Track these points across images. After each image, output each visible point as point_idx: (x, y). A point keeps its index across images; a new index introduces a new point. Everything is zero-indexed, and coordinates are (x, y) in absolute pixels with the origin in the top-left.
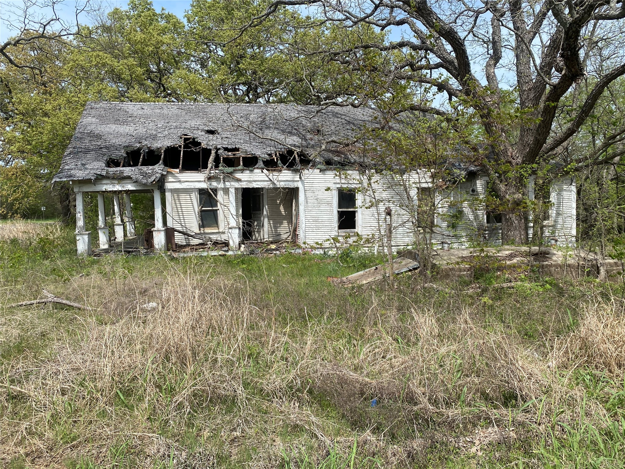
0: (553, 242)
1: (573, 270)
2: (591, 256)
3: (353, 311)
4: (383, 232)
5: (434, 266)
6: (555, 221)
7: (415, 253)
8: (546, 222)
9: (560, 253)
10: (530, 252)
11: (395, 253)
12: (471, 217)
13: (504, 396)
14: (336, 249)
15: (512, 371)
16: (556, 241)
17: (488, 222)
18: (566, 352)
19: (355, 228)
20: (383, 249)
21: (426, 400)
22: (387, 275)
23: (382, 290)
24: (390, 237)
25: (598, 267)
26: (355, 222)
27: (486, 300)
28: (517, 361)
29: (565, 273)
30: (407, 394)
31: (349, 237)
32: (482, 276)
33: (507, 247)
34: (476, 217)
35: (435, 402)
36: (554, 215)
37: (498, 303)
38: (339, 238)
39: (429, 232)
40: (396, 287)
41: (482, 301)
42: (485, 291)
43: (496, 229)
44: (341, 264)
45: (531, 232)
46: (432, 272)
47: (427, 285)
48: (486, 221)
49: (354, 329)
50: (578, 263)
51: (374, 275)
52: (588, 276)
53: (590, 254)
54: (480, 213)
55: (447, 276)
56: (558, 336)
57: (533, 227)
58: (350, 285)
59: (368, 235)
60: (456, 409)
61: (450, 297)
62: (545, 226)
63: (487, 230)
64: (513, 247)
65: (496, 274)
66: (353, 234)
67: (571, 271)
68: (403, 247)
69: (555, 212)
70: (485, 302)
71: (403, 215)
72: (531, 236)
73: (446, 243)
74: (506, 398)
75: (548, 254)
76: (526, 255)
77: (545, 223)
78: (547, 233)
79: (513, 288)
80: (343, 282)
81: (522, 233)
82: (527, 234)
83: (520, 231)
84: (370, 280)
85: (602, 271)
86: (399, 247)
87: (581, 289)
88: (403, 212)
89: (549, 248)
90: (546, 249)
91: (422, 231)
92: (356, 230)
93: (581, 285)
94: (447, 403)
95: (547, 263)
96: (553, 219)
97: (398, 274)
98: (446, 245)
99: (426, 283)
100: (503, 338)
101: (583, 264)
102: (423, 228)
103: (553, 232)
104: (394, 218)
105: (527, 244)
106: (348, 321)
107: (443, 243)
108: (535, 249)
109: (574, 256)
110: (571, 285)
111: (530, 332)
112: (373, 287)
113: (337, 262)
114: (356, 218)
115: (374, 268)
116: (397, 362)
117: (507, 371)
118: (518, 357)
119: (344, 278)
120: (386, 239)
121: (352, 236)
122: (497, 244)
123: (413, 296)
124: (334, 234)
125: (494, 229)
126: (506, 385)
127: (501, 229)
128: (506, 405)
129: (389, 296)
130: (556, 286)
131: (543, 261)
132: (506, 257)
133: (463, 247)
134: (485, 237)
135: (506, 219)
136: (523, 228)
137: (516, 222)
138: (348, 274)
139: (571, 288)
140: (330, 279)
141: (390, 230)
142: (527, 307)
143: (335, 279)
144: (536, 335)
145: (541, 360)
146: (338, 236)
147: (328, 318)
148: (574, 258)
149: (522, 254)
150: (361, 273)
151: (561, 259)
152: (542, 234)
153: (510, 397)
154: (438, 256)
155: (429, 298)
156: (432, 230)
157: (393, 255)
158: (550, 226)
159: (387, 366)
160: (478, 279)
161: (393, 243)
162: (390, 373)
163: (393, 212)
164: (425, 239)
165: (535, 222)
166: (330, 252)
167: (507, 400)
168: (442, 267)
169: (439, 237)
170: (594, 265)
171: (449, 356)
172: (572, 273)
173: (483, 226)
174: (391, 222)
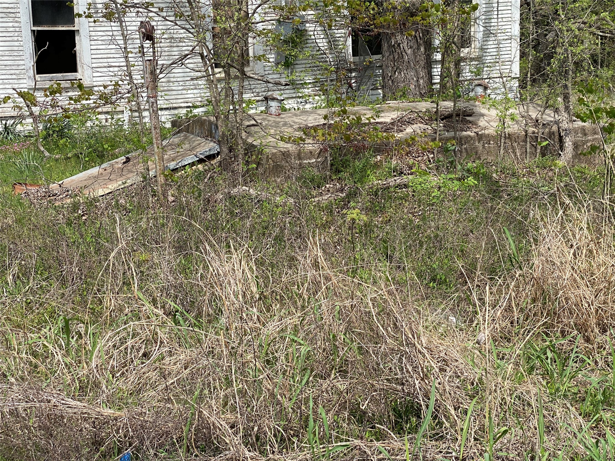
0: (480, 90)
1: (515, 144)
2: (549, 116)
3: (76, 259)
4: (138, 79)
5: (250, 149)
6: (482, 49)
7: (210, 123)
8: (466, 50)
9: (493, 112)
10: (436, 112)
11: (168, 125)
12: (323, 43)
13: (394, 410)
14: (31, 120)
15: (409, 358)
16: (486, 88)
17: (355, 53)
18: (509, 309)
19: (75, 70)
20: (141, 117)
21: (237, 440)
22: (152, 173)
23: (141, 208)
24: (155, 87)
25: (561, 138)
26: (74, 56)
27: (354, 216)
28: (419, 338)
29: (502, 151)
30: (197, 430)
31: (59, 91)
32: (345, 165)
33: (392, 103)
34: (332, 42)
35: (257, 439)
36: (480, 36)
37: (378, 220)
38: (38, 94)
39: (236, 77)
40: (171, 199)
41: (348, 218)
42: (352, 195)
43: (370, 66)
44: (47, 154)
45: (437, 70)
46: (247, 163)
47: (236, 190)
48: (350, 50)
49: (78, 298)
50: (526, 131)
51: (121, 175)
52: (543, 155)
53: (547, 111)
54: (339, 33)
55: (277, 169)
56: (491, 279)
57: (442, 62)
58: (69, 201)
59: (105, 87)
60: (301, 449)
61: (283, 213)
62: (464, 59)
63: (354, 70)
64: (405, 104)
65: (373, 160)
66: (67, 84)
67: (513, 147)
68: (184, 111)
69: (482, 29)
70: (353, 219)
71: (181, 40)
72: (437, 80)
73: (274, 99)
74: (399, 415)
75: (470, 115)
76: (431, 119)
77: (464, 52)
78: (467, 74)
79: (406, 186)
80: (49, 194)
81: (422, 74)
82: (431, 77)
83: (416, 71)
84: (112, 186)
85: (568, 143)
86: (176, 112)
87: (532, 180)
88: (182, 33)
89: (472, 102)
90: (466, 104)
91: (223, 75)
92: (78, 75)
93: (531, 173)
94: (283, 440)
95: (469, 133)
96: (478, 45)
97: (175, 170)
98: (273, 104)
99: (234, 186)
100: (390, 293)
101: (534, 133)
102: (223, 67)
103: (478, 72)
104: (163, 45)
105: (431, 96)
106: (63, 282)
107: (266, 99)
108: (447, 105)
109: (518, 118)
110: (513, 175)
111: (440, 275)
112: (122, 201)
113: (38, 151)
114: (77, 48)
115: (123, 159)
116: (175, 364)
117: (400, 360)
118: (421, 328)
119: (54, 187)
120: (144, 95)
121: (67, 90)
122: (374, 98)
123: (209, 215)
124: (26, 84)
125: (367, 68)
126: (399, 388)
127: (381, 67)
128: (398, 429)
129: (156, 219)
130: (487, 178)
131: (462, 130)
132: (392, 124)
133: (308, 106)
134: (350, 86)
135: (390, 46)
136: (422, 63)
137: (409, 51)
138: (63, 175)
139: (514, 181)
140: (20, 190)
141: (153, 73)
142: (433, 224)
143: (33, 189)
144: (452, 278)
145: (461, 330)
146: (35, 89)
147: (16, 278)
148: (517, 122)
149: (421, 117)
150: (94, 171)
151: (495, 124)
152: (458, 75)
153: (406, 411)
154: (256, 129)
155: (242, 219)
156: (243, 73)
157: (163, 129)
158: (472, 59)
159: (154, 375)
160: (338, 171)
161: (161, 103)
162: (160, 388)
163: (157, 34)
164: (229, 90)
165: (446, 50)
166: (19, 128)
167: (401, 418)
168: (267, 150)
169: (260, 87)
170: (553, 133)
171: (283, 338)
172: (514, 152)
173: (345, 61)
174: (154, 56)
